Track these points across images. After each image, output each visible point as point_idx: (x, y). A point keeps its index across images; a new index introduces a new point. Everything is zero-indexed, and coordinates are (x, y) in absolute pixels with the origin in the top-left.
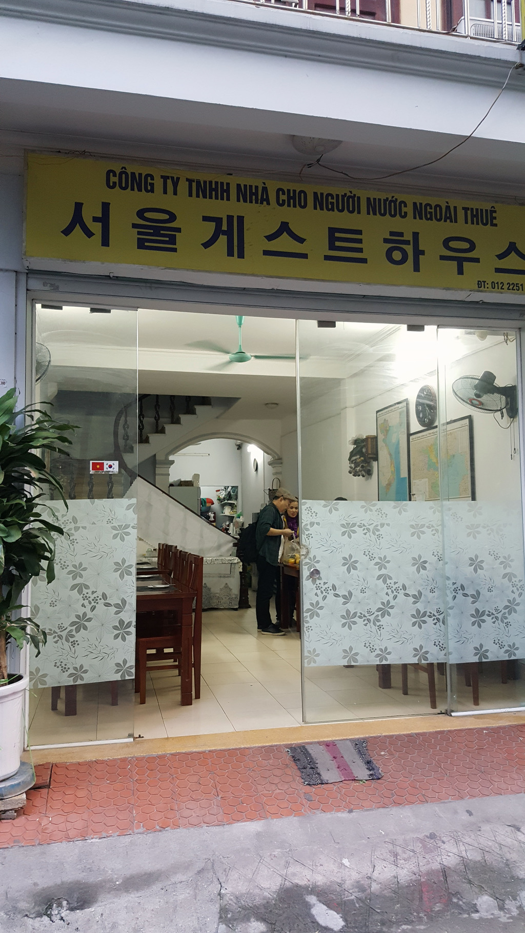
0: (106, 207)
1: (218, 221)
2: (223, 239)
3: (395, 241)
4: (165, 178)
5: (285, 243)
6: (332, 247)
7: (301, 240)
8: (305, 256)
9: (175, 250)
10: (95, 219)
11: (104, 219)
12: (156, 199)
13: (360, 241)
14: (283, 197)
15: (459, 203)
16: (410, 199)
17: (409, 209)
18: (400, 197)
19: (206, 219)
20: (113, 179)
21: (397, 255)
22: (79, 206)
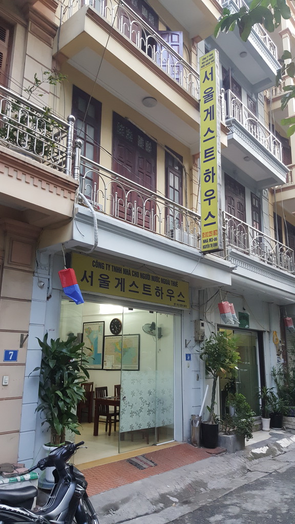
0: (92, 272)
1: (119, 279)
2: (120, 285)
3: (157, 289)
4: (107, 265)
5: (133, 288)
6: (144, 290)
7: (137, 287)
8: (138, 292)
9: (108, 288)
10: (89, 277)
11: (91, 277)
12: (104, 271)
13: (150, 289)
14: (134, 274)
15: (170, 279)
16: (161, 277)
17: (160, 280)
18: (159, 276)
19: (116, 279)
20: (94, 264)
21: (158, 294)
22: (85, 272)
